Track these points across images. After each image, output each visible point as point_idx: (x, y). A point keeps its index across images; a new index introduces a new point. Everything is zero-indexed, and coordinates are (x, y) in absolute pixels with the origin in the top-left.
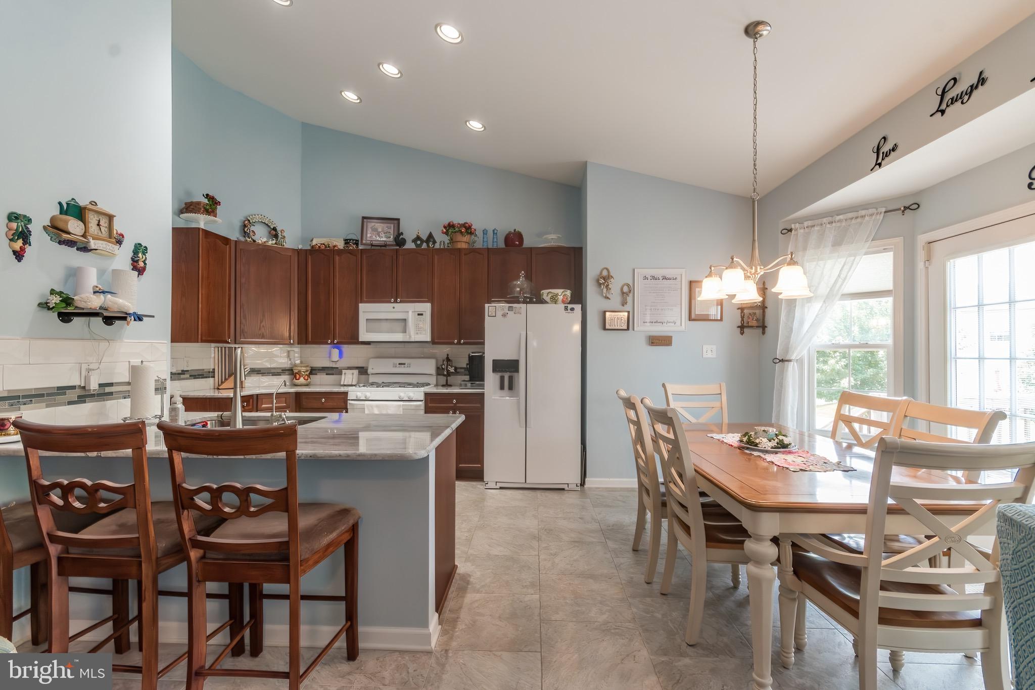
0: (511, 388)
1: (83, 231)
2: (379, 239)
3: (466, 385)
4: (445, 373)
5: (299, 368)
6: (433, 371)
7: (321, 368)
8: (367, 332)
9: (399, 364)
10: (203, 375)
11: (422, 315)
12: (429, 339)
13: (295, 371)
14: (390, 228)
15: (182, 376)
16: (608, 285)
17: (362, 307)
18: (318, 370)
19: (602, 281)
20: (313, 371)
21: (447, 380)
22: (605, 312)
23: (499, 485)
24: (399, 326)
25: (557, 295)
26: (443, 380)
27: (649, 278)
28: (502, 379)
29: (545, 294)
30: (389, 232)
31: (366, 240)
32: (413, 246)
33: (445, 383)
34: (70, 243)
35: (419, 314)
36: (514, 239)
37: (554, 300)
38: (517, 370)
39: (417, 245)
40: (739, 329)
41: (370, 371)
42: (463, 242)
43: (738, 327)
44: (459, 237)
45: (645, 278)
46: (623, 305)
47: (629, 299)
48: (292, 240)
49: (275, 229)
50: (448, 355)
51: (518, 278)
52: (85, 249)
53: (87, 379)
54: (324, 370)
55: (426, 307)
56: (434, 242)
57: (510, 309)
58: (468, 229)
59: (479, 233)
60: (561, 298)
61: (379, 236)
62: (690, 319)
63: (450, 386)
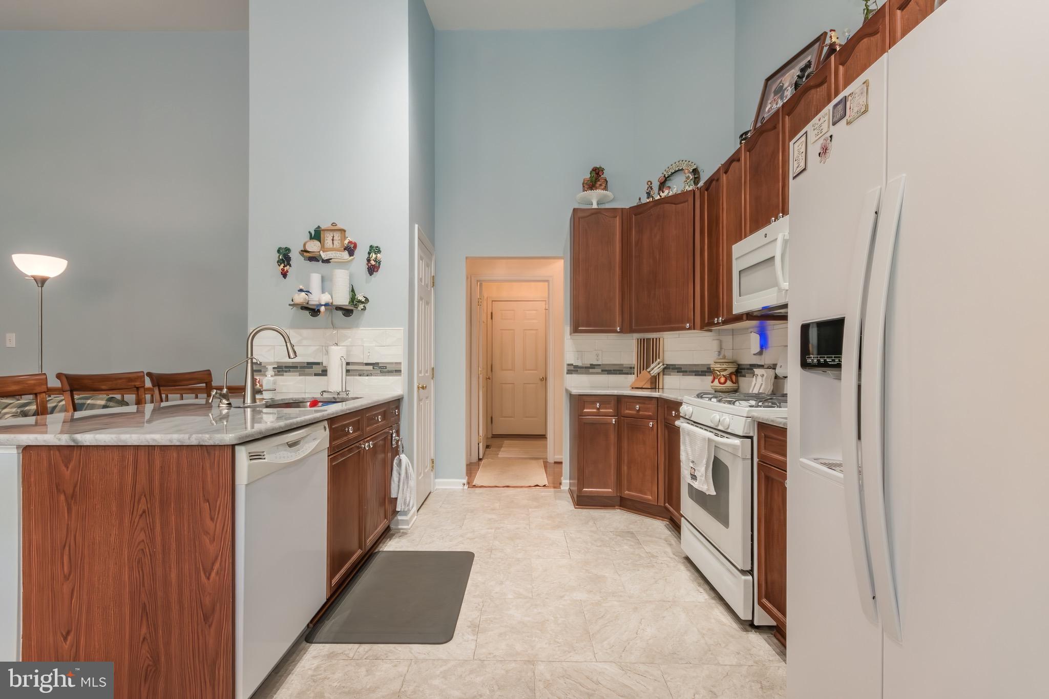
1: (320, 248)
2: (780, 104)
8: (740, 294)
10: (622, 371)
15: (591, 370)
17: (735, 250)
24: (772, 270)
34: (313, 259)
57: (837, 112)
61: (782, 97)
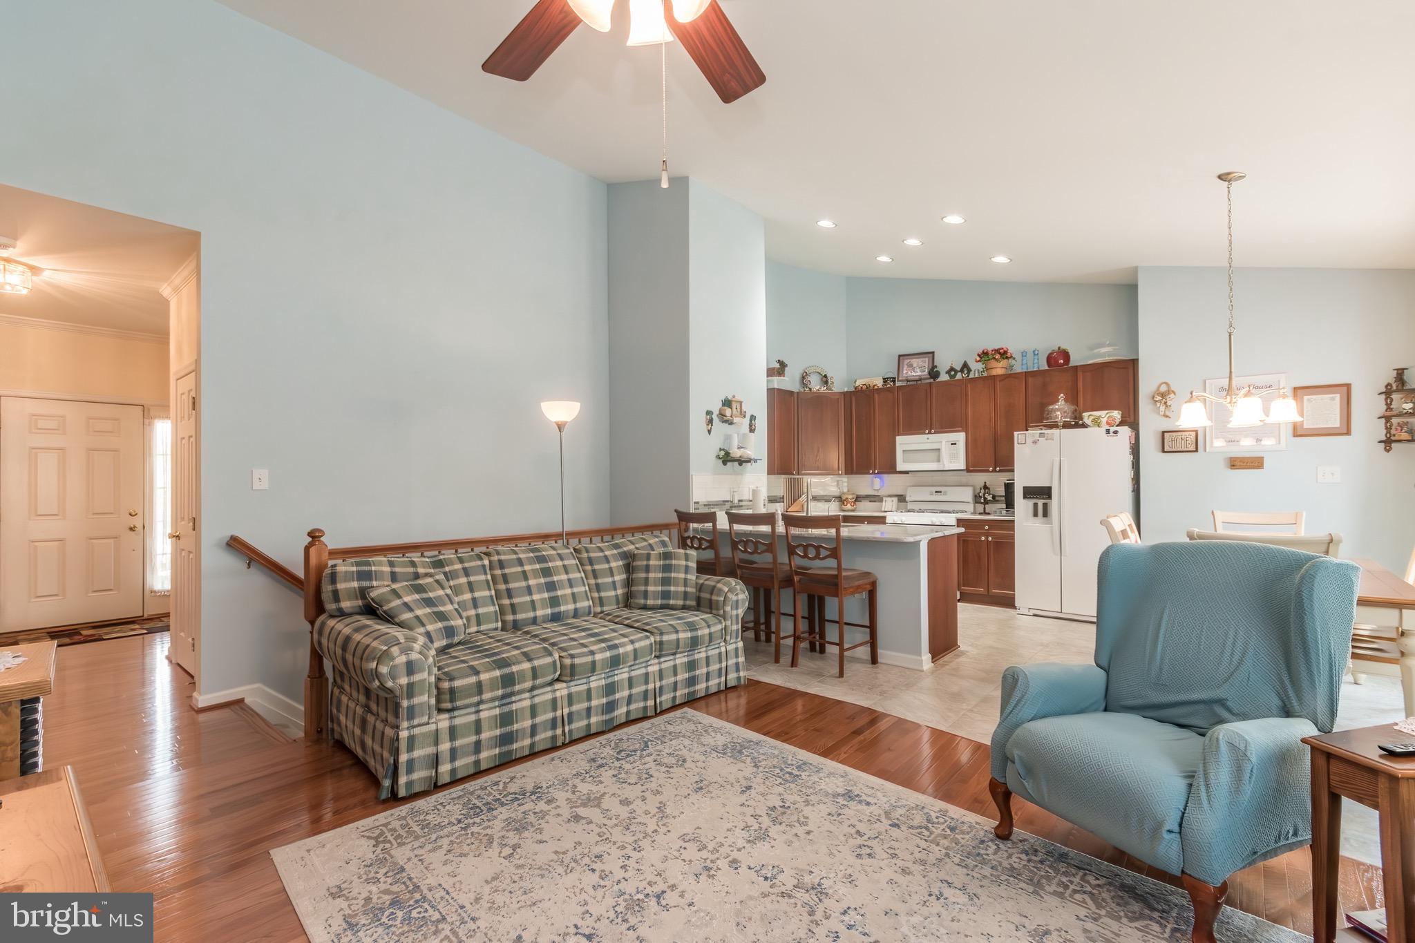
0: (1045, 514)
1: (731, 413)
2: (915, 374)
3: (1001, 512)
4: (982, 501)
5: (846, 496)
6: (970, 498)
7: (865, 496)
8: (904, 462)
9: (936, 492)
11: (955, 444)
12: (963, 466)
13: (844, 498)
14: (925, 362)
16: (1165, 403)
17: (899, 439)
18: (863, 497)
19: (1158, 398)
20: (858, 499)
21: (985, 508)
22: (1164, 433)
23: (1032, 612)
24: (934, 455)
25: (1099, 417)
26: (980, 508)
28: (1036, 505)
29: (1087, 417)
30: (924, 366)
31: (902, 377)
32: (947, 377)
33: (982, 511)
34: (726, 422)
35: (952, 444)
36: (1059, 359)
37: (1097, 423)
38: (1050, 497)
39: (952, 377)
40: (1382, 444)
41: (908, 499)
42: (999, 369)
43: (1381, 442)
44: (993, 364)
45: (1221, 389)
48: (840, 384)
49: (825, 376)
50: (985, 483)
51: (1056, 401)
52: (731, 423)
53: (733, 496)
54: (868, 497)
55: (960, 437)
56: (969, 370)
57: (1042, 435)
58: (1003, 354)
59: (1017, 356)
60: (1104, 420)
61: (915, 371)
62: (1295, 435)
63: (989, 514)
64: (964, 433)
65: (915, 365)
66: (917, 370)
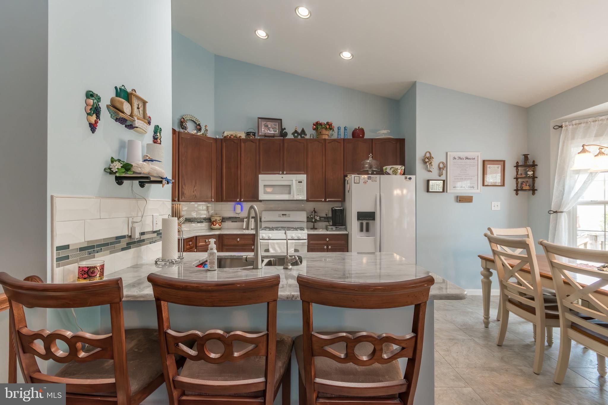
0: (367, 230)
1: (130, 112)
2: (270, 132)
3: (331, 229)
4: (314, 221)
5: (216, 218)
6: (305, 220)
7: (228, 218)
8: (264, 193)
11: (301, 182)
12: (304, 198)
13: (212, 220)
14: (276, 125)
16: (431, 163)
17: (261, 177)
18: (227, 219)
19: (427, 160)
20: (224, 220)
21: (314, 225)
22: (428, 181)
24: (286, 189)
25: (396, 169)
26: (311, 225)
27: (457, 158)
28: (362, 224)
29: (388, 168)
30: (276, 128)
31: (261, 133)
32: (292, 137)
34: (122, 121)
35: (299, 182)
36: (358, 134)
37: (395, 172)
38: (374, 219)
39: (294, 136)
40: (515, 191)
41: (263, 220)
42: (326, 135)
43: (515, 190)
44: (324, 132)
45: (455, 158)
46: (440, 176)
47: (444, 172)
48: (211, 132)
49: (199, 125)
50: (314, 209)
51: (368, 158)
52: (131, 127)
53: (133, 229)
54: (230, 219)
55: (303, 177)
56: (306, 135)
57: (369, 178)
58: (329, 126)
59: (336, 129)
60: (399, 171)
61: (269, 130)
62: (483, 185)
63: (316, 229)
64: (306, 175)
65: (269, 126)
66: (272, 130)
